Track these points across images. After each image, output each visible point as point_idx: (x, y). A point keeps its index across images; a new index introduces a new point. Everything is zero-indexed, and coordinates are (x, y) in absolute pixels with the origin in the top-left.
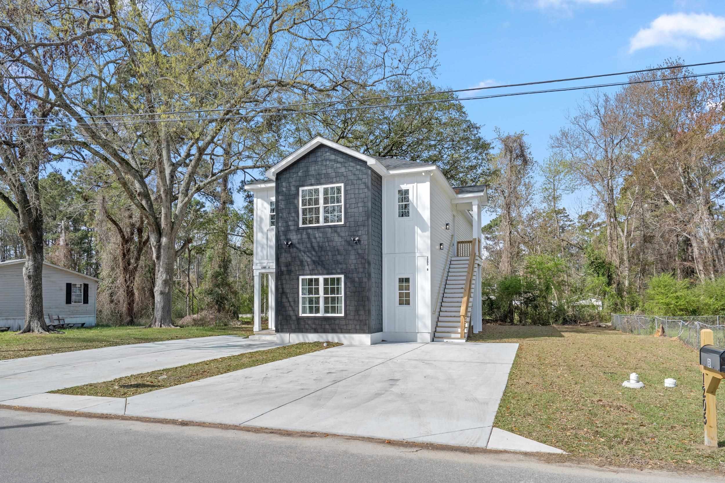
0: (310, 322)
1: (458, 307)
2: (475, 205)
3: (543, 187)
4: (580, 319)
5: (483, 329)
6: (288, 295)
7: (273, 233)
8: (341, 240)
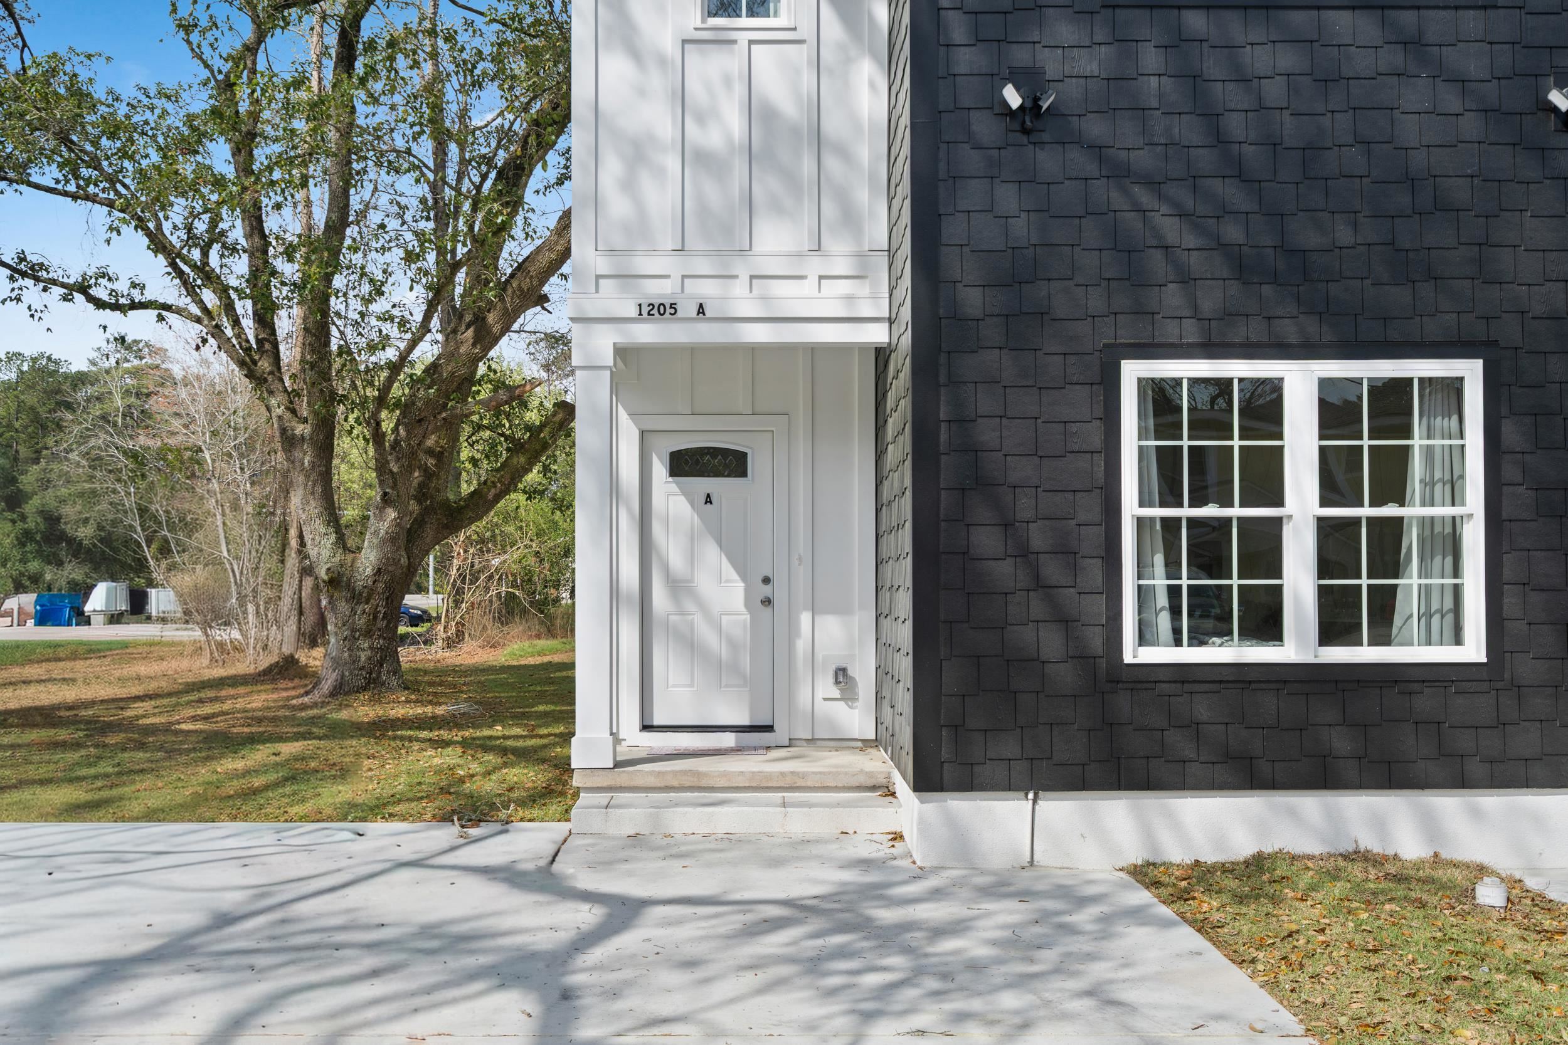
6: (1024, 506)
7: (730, 62)
8: (1452, 101)
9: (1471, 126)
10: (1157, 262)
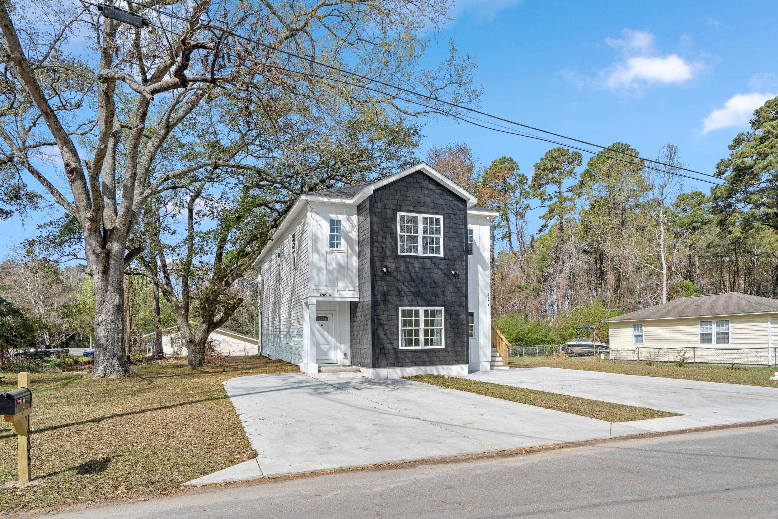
0: (410, 355)
6: (386, 327)
7: (333, 256)
8: (440, 272)
9: (442, 276)
10: (403, 293)
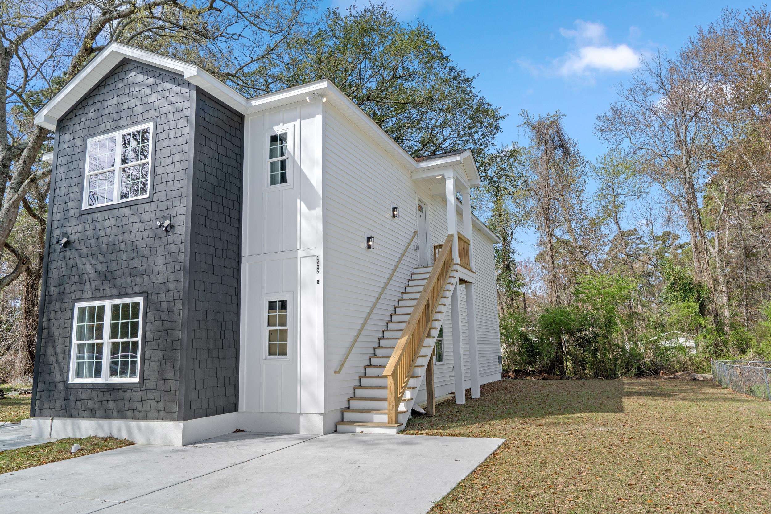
0: (84, 396)
1: (385, 357)
2: (449, 178)
3: (600, 193)
4: (664, 369)
5: (482, 394)
6: (57, 342)
10: (85, 276)
